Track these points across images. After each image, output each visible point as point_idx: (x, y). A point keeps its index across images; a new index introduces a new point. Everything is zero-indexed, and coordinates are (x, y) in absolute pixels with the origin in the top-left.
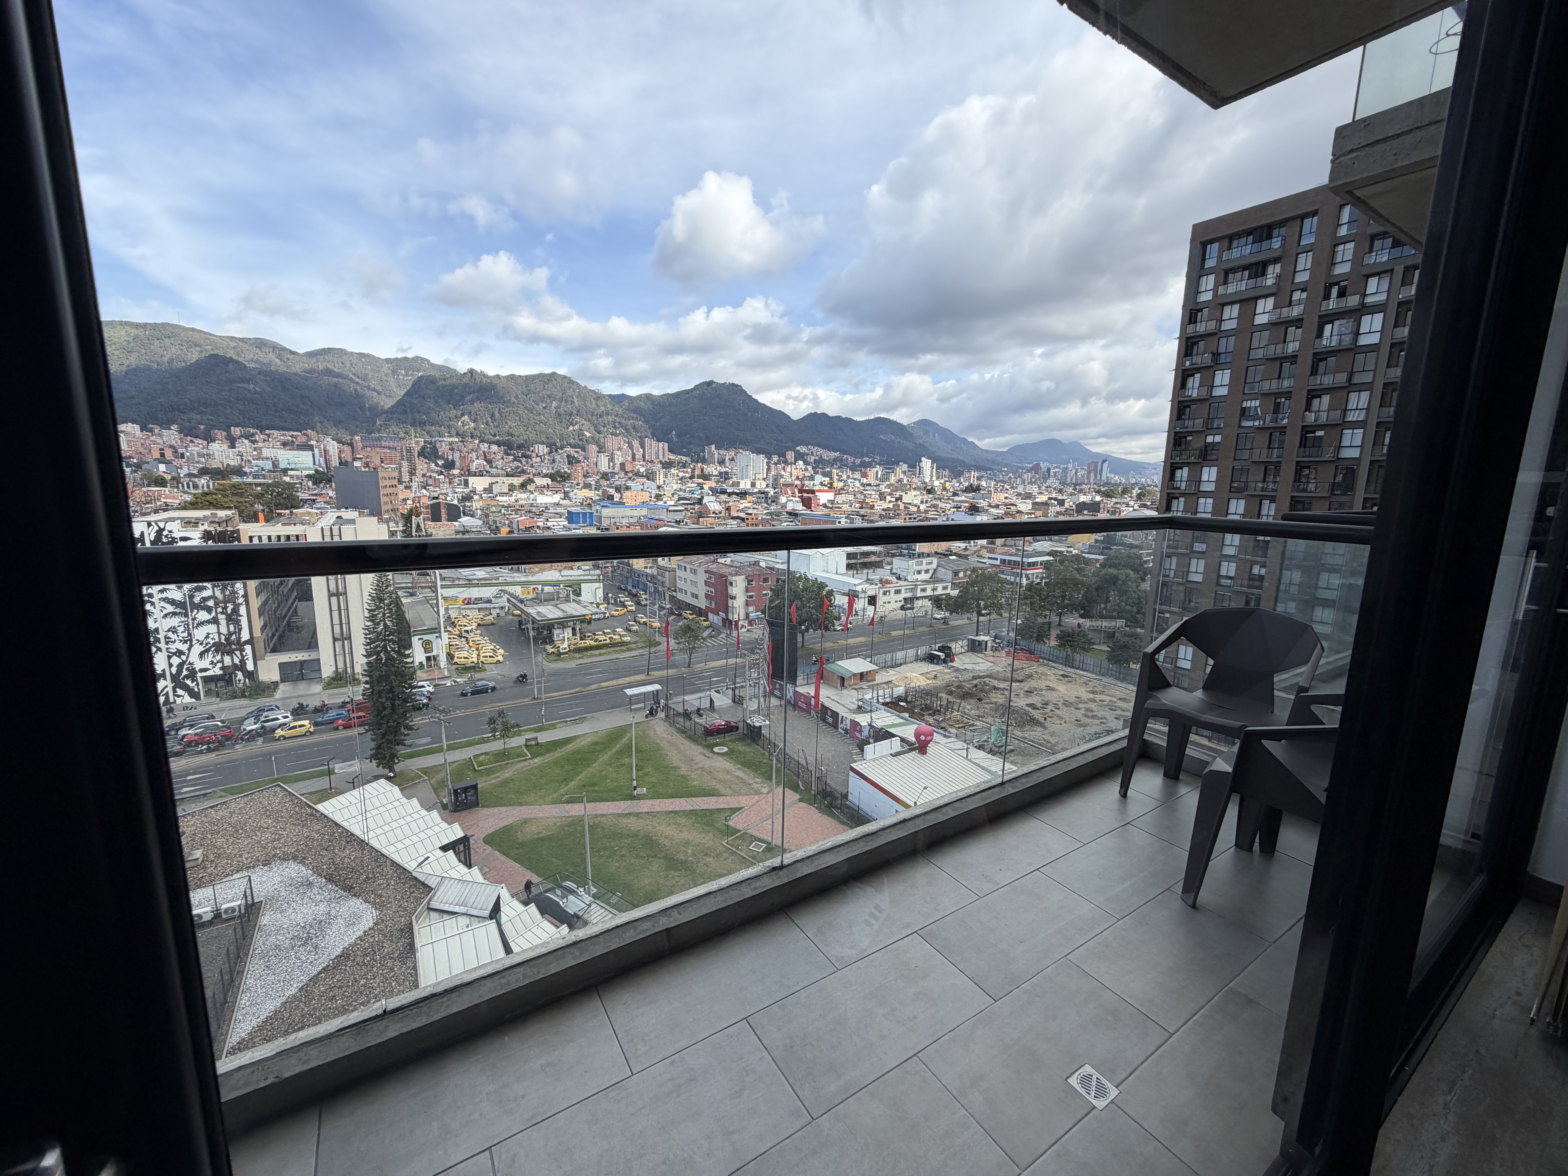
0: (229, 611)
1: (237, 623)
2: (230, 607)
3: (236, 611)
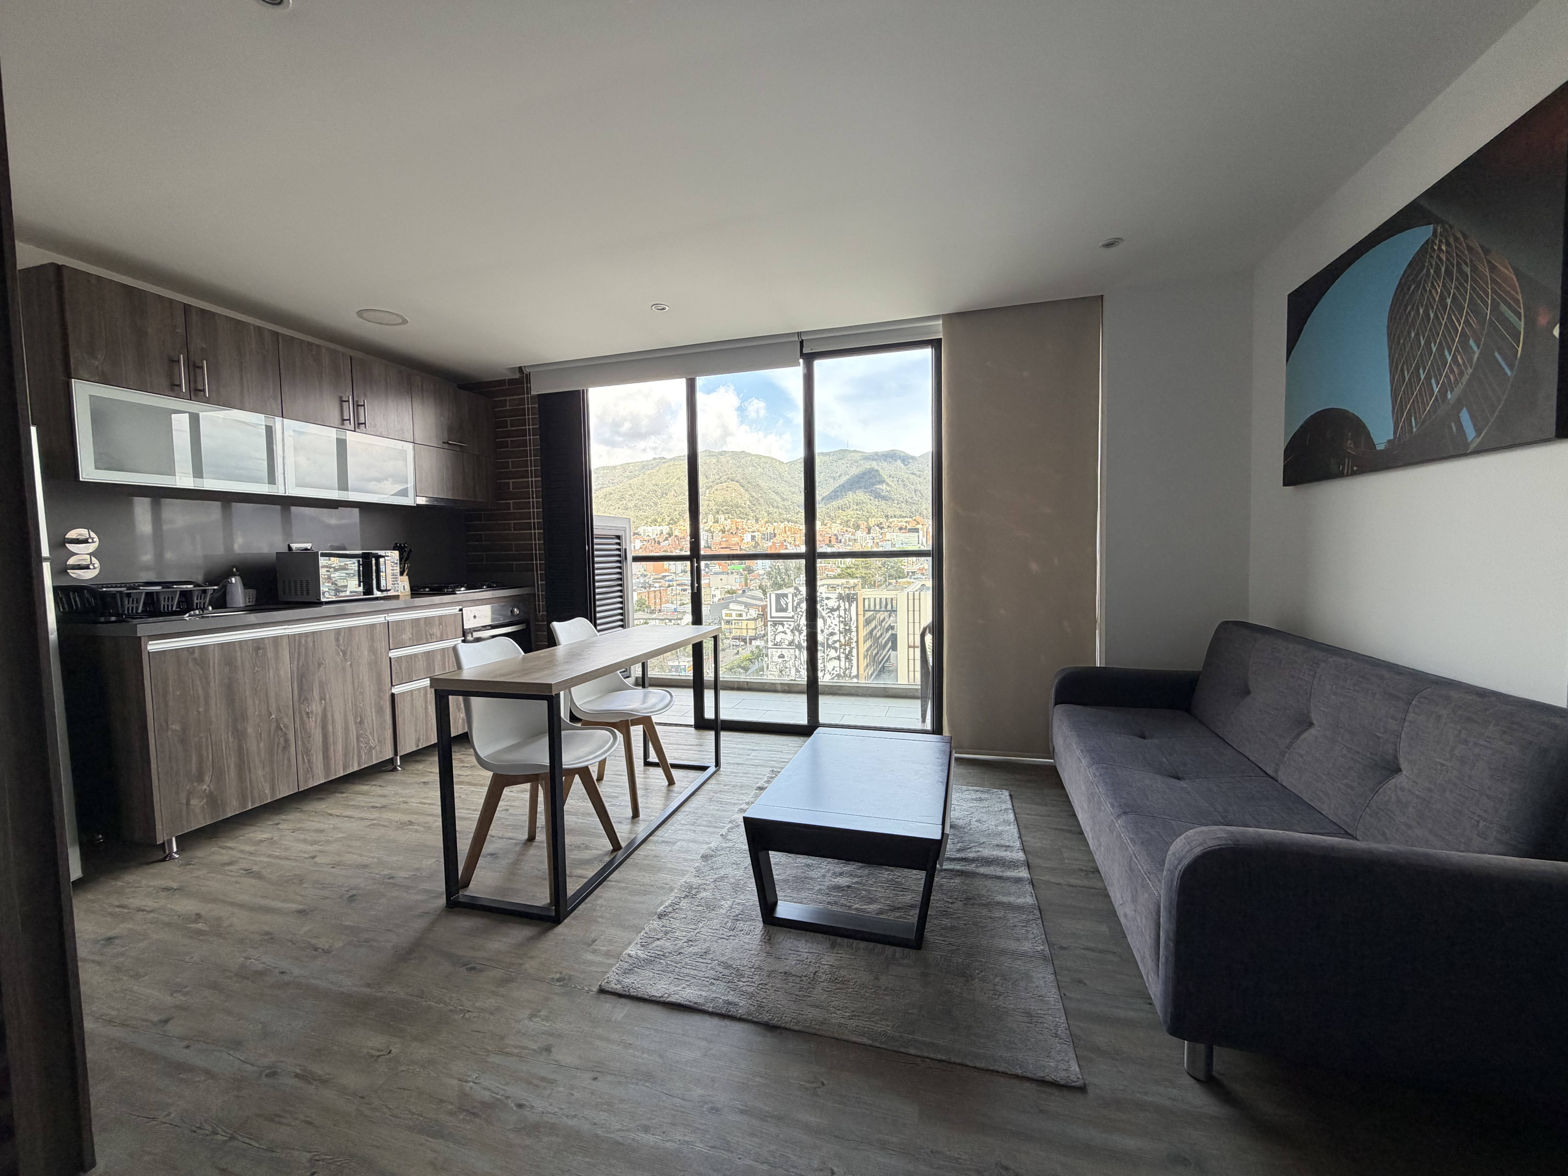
0: (847, 652)
1: (850, 661)
2: (848, 649)
3: (850, 652)
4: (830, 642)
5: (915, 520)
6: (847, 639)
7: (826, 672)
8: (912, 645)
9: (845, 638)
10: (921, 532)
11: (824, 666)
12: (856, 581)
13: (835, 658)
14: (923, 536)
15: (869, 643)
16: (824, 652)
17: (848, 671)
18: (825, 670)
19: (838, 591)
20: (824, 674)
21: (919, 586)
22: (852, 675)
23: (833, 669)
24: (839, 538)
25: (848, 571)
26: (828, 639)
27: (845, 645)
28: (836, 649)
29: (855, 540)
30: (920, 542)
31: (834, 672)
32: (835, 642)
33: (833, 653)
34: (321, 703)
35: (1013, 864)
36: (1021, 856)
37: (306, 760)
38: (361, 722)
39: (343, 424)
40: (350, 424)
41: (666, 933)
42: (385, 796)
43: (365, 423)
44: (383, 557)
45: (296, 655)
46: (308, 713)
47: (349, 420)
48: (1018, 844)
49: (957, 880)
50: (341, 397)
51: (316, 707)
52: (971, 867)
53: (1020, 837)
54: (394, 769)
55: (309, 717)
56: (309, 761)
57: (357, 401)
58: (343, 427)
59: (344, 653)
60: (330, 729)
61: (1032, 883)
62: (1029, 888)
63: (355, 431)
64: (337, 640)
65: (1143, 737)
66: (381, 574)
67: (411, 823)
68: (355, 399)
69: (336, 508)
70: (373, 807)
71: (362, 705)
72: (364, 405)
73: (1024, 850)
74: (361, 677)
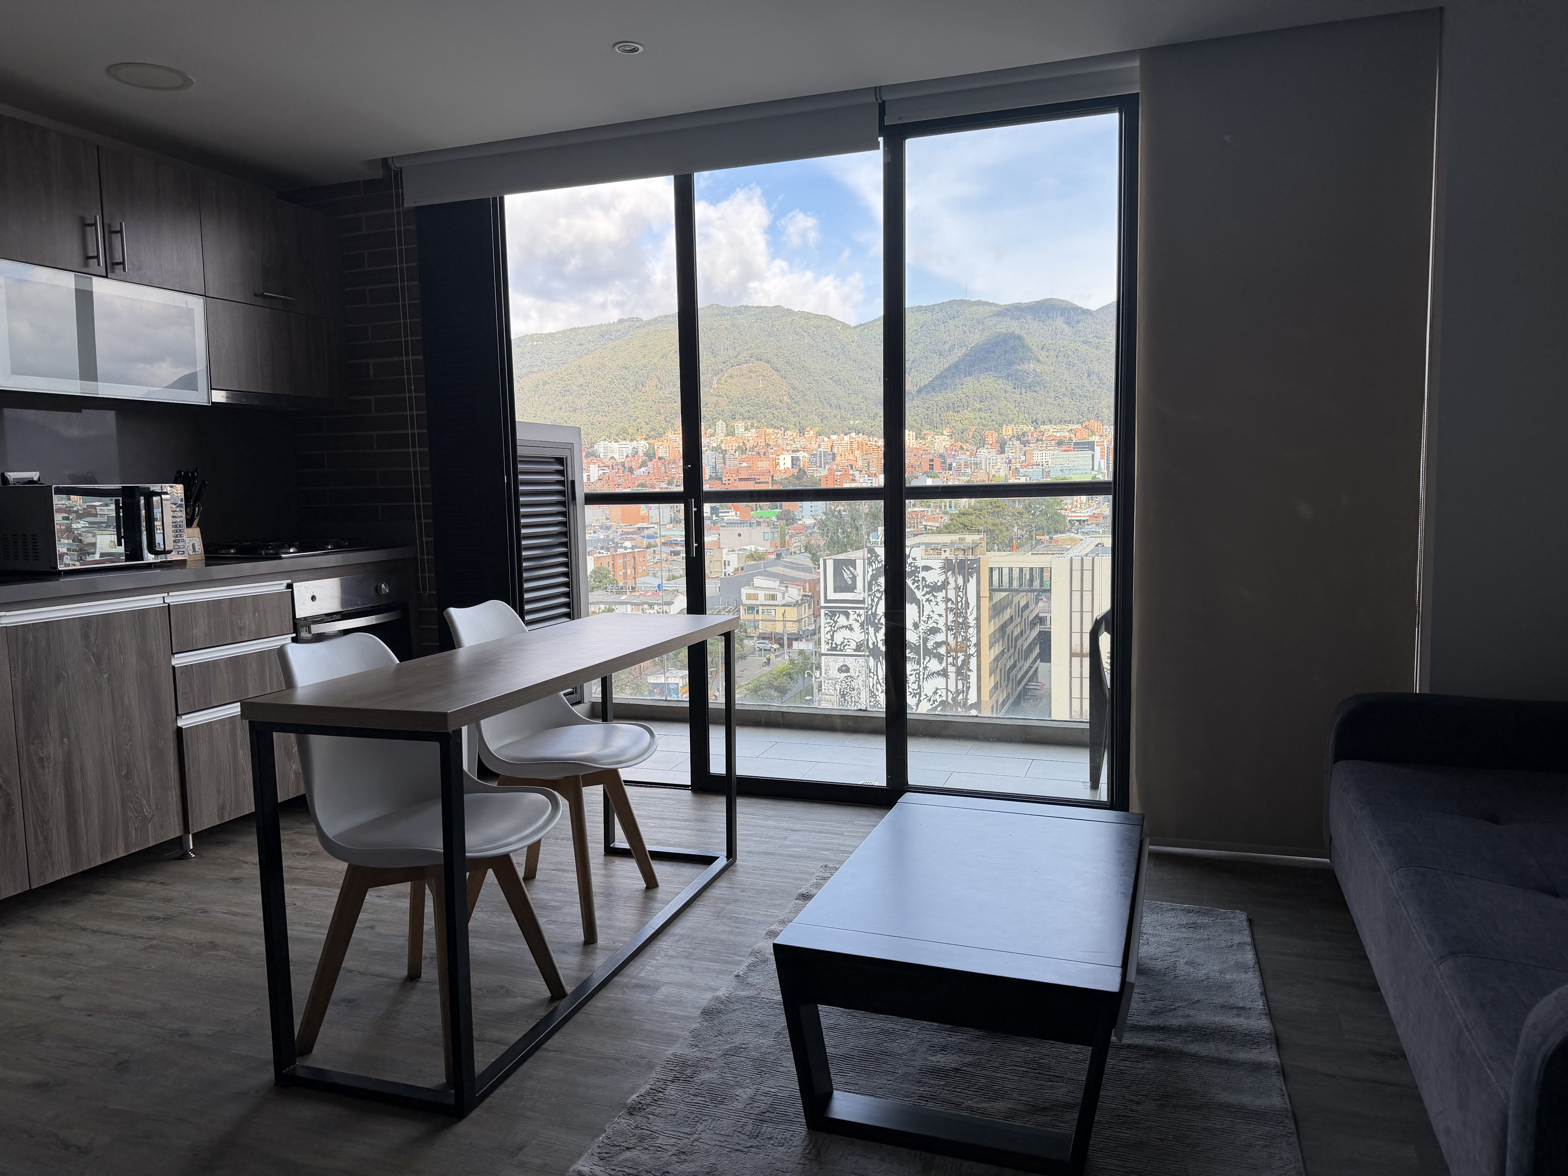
0: (960, 663)
1: (965, 678)
2: (961, 657)
3: (966, 662)
4: (930, 645)
5: (1086, 427)
6: (960, 639)
7: (923, 697)
8: (1078, 650)
9: (955, 638)
10: (1097, 449)
11: (919, 687)
12: (976, 537)
13: (938, 673)
14: (1102, 457)
15: (997, 649)
16: (919, 663)
17: (961, 697)
18: (920, 694)
19: (944, 555)
20: (920, 701)
21: (1093, 546)
22: (970, 702)
23: (935, 693)
24: (949, 461)
25: (964, 519)
26: (926, 640)
27: (956, 651)
28: (940, 658)
29: (976, 464)
30: (1096, 468)
31: (937, 697)
32: (938, 645)
33: (934, 665)
34: (62, 743)
35: (1249, 1039)
36: (1264, 1024)
37: (41, 838)
38: (128, 777)
39: (86, 265)
40: (99, 264)
41: (642, 1139)
42: (170, 900)
43: (123, 263)
44: (159, 494)
45: (20, 662)
46: (41, 760)
47: (97, 257)
48: (1260, 1004)
49: (1149, 1065)
50: (82, 219)
51: (54, 750)
52: (1175, 1043)
53: (1264, 993)
54: (184, 856)
55: (43, 767)
56: (46, 839)
57: (110, 225)
58: (86, 270)
59: (98, 661)
60: (78, 786)
61: (1283, 1071)
62: (1277, 1082)
63: (106, 277)
64: (86, 636)
65: (1494, 819)
66: (156, 523)
67: (214, 946)
68: (106, 221)
69: (78, 410)
70: (151, 918)
71: (128, 747)
72: (121, 232)
73: (1270, 1014)
74: (126, 700)
